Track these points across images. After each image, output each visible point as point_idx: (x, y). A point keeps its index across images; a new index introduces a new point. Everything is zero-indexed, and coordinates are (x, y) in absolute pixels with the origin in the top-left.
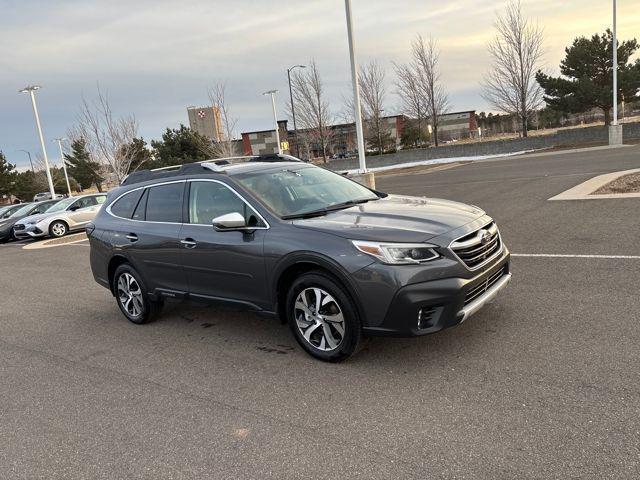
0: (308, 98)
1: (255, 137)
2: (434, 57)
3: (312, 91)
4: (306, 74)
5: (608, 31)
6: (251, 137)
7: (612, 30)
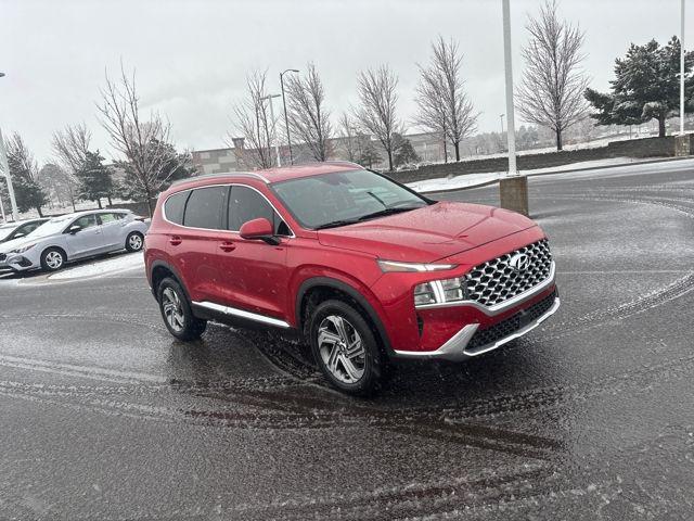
0: (306, 105)
1: (207, 156)
2: (456, 62)
3: (311, 97)
4: (304, 78)
5: (674, 38)
6: (203, 156)
7: (679, 37)
